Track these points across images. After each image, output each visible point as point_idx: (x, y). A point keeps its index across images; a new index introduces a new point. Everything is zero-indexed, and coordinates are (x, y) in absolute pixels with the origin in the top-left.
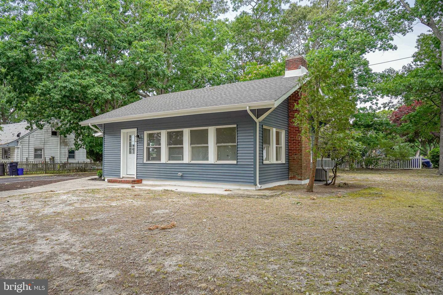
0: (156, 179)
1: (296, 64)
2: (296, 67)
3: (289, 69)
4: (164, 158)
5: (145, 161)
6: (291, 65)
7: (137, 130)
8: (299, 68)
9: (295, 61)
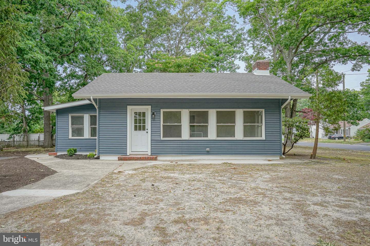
0: (176, 155)
1: (265, 66)
2: (265, 68)
3: (260, 69)
4: (185, 134)
5: (162, 139)
6: (261, 66)
7: (151, 107)
8: (268, 70)
9: (264, 64)
